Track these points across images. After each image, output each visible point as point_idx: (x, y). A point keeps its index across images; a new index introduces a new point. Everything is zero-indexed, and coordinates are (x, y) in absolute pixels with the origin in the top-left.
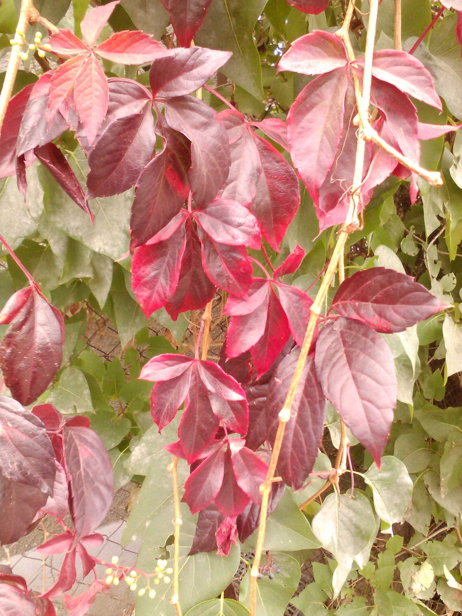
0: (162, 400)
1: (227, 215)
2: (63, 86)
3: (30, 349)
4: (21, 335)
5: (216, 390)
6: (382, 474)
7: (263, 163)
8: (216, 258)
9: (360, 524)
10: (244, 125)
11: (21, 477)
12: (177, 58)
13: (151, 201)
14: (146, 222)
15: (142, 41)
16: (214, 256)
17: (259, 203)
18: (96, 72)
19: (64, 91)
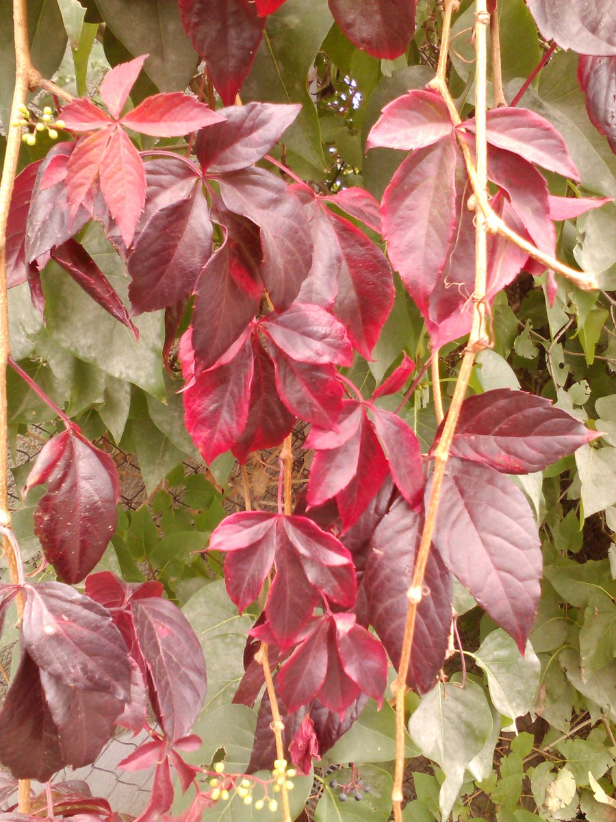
0: (240, 572)
1: (307, 325)
2: (83, 172)
3: (74, 512)
4: (60, 495)
5: (311, 553)
6: (498, 652)
7: (343, 248)
8: (293, 380)
9: (472, 721)
10: (314, 202)
11: (88, 683)
12: (231, 120)
13: (215, 310)
14: (213, 338)
15: (184, 105)
16: (291, 377)
17: (343, 301)
18: (124, 150)
19: (87, 178)
